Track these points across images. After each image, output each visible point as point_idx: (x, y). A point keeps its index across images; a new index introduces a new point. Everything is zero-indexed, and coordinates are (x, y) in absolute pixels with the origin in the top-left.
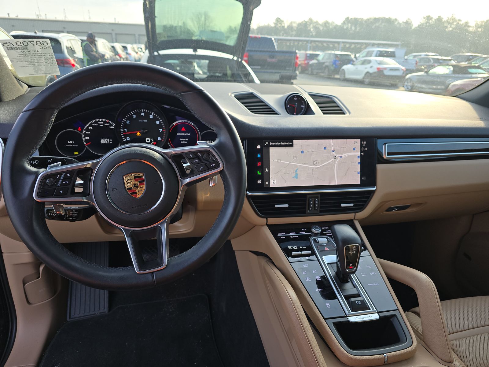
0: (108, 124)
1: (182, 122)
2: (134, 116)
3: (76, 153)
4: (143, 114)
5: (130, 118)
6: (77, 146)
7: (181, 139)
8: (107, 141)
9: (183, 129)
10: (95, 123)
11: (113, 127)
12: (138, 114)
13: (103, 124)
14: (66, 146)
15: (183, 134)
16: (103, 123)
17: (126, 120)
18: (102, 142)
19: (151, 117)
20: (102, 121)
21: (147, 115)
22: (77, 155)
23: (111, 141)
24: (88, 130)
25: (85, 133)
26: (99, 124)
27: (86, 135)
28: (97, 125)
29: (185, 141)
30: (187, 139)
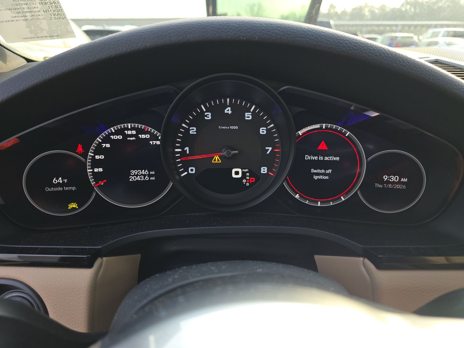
0: (148, 136)
1: (321, 128)
2: (209, 116)
3: (73, 205)
4: (228, 111)
5: (199, 121)
6: (74, 188)
7: (313, 171)
8: (145, 176)
9: (323, 146)
10: (117, 133)
11: (158, 143)
12: (218, 111)
13: (136, 136)
14: (48, 189)
15: (321, 158)
16: (134, 132)
17: (190, 125)
18: (132, 179)
19: (248, 116)
20: (132, 129)
21: (239, 112)
22: (73, 209)
23: (152, 176)
24: (99, 150)
25: (93, 157)
26: (125, 136)
27: (95, 163)
28: (120, 137)
29: (325, 174)
30: (329, 171)
